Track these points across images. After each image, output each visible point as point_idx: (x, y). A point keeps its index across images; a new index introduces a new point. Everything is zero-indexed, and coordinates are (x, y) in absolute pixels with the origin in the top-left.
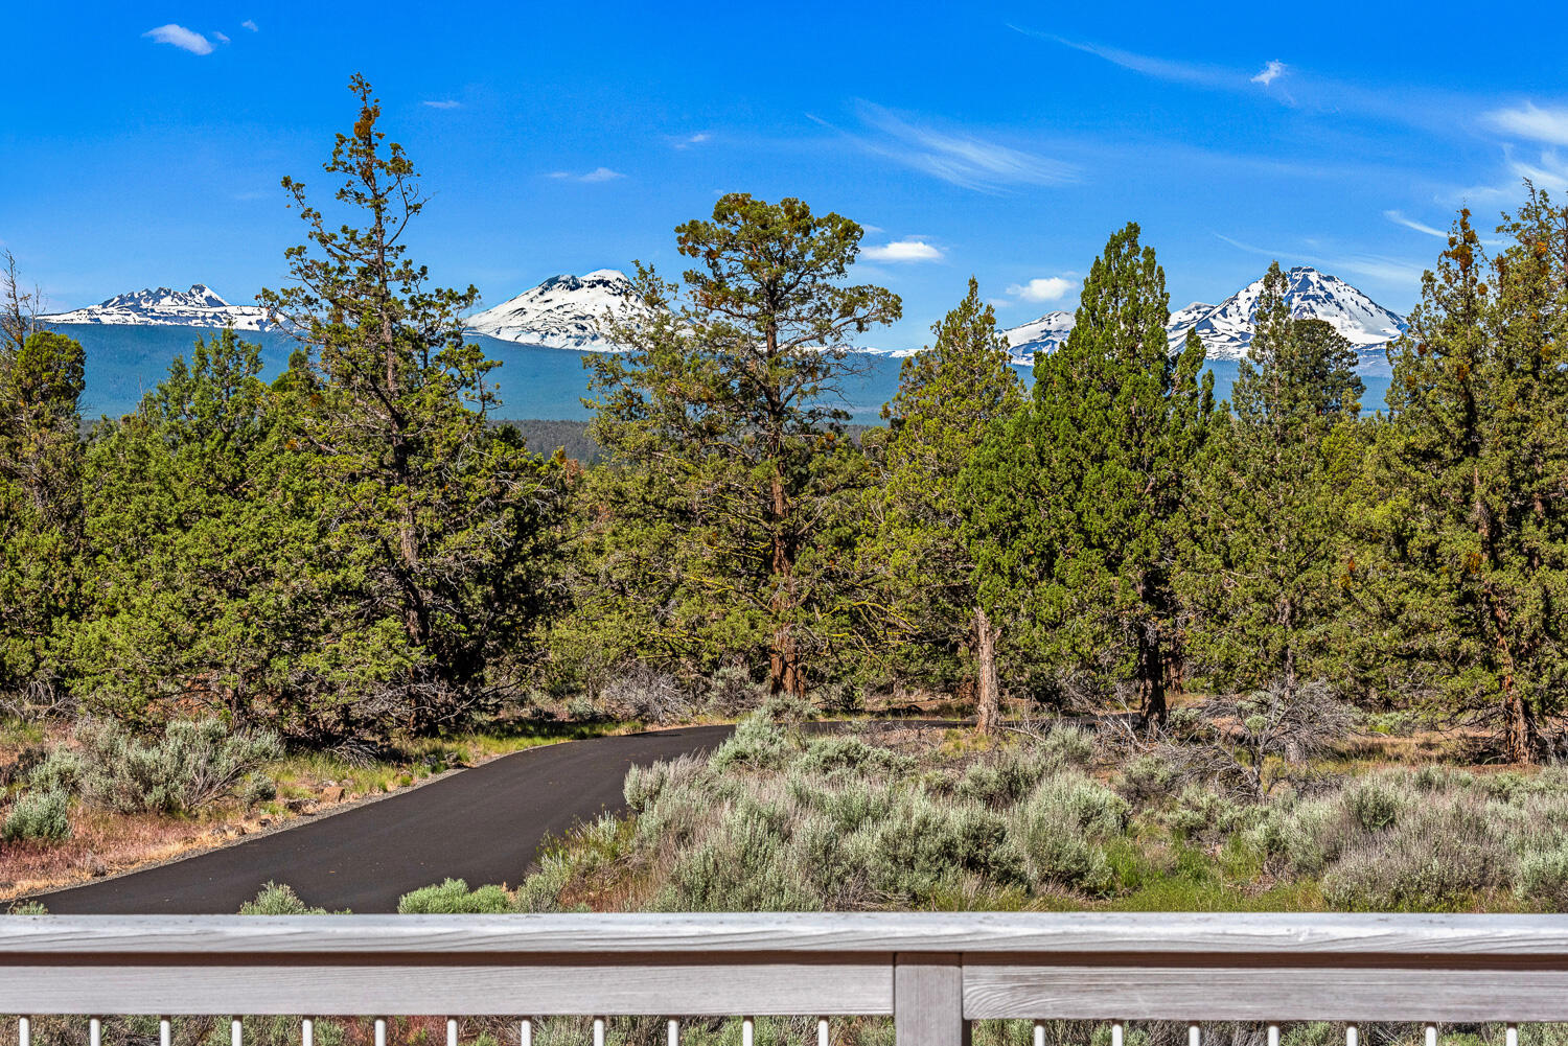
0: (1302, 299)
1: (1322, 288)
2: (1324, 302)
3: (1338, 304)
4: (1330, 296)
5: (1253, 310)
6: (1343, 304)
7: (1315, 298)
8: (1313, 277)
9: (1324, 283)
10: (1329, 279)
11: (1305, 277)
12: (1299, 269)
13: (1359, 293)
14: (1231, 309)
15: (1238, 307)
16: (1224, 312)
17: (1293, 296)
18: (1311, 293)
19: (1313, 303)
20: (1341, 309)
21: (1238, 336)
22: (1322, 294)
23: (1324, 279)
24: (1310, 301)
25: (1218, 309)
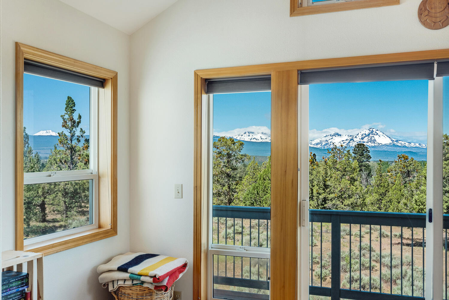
0: (372, 135)
2: (376, 135)
3: (379, 136)
5: (362, 137)
8: (374, 130)
9: (376, 131)
11: (372, 130)
12: (371, 128)
14: (357, 136)
15: (359, 136)
16: (356, 137)
17: (370, 134)
18: (373, 133)
21: (359, 142)
22: (376, 133)
24: (374, 135)
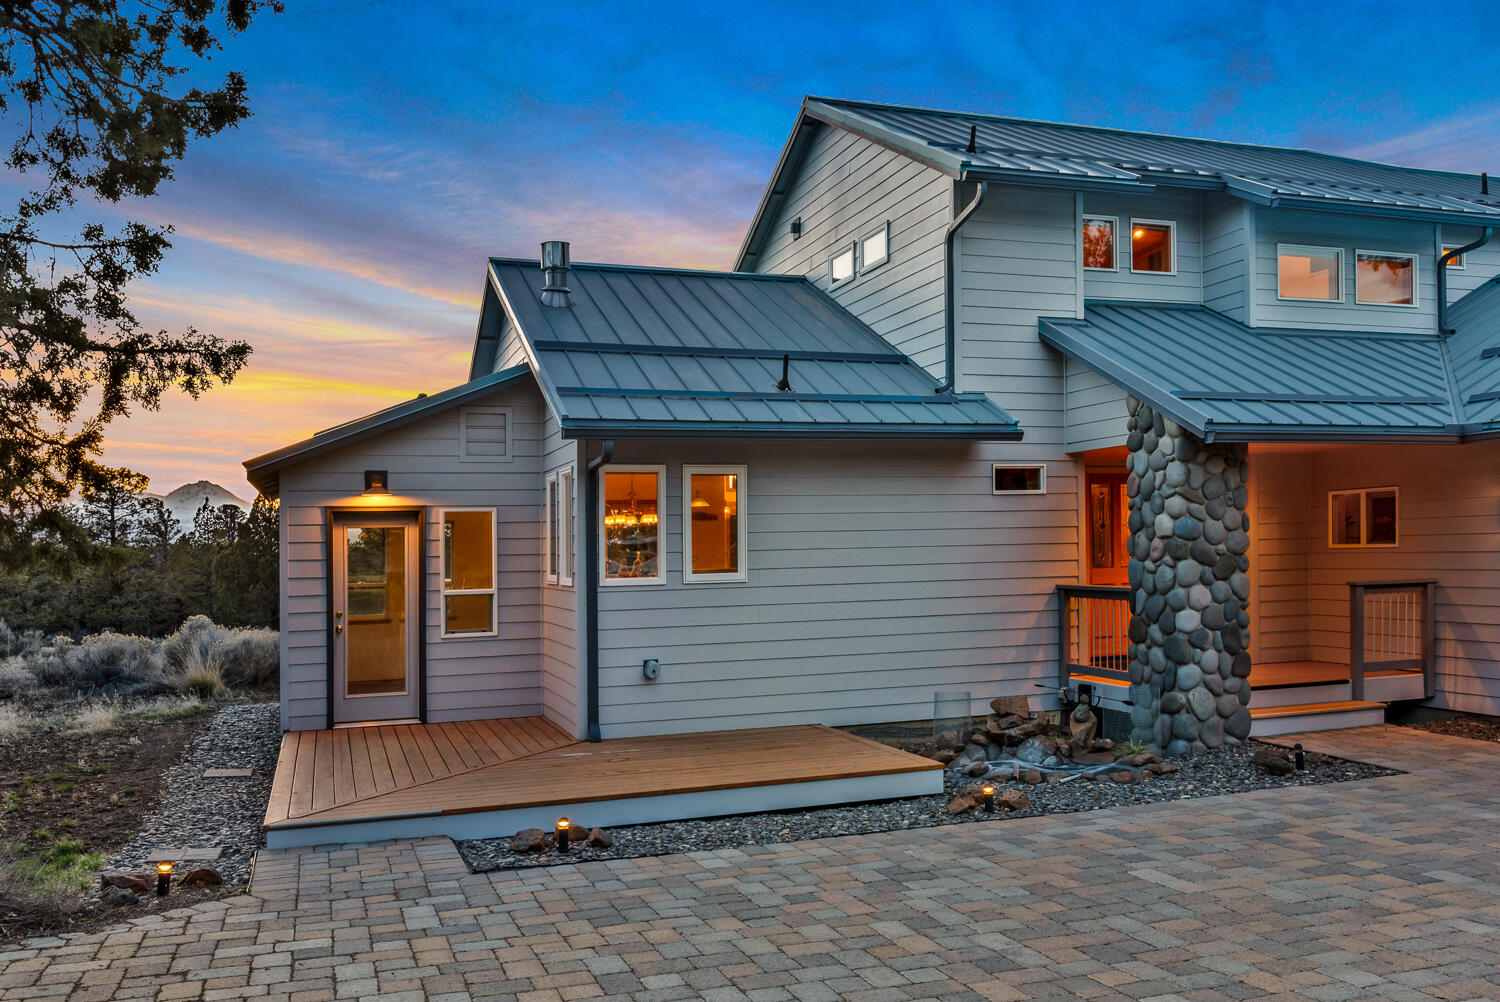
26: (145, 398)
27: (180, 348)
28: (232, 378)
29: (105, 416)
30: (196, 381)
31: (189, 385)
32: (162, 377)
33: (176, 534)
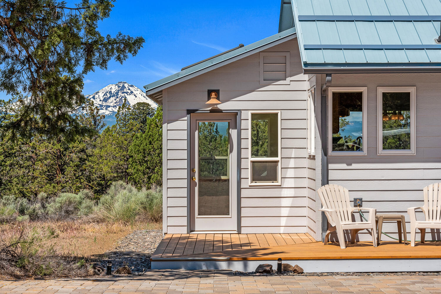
0: (122, 93)
1: (129, 89)
2: (130, 94)
3: (135, 95)
4: (132, 92)
5: (104, 97)
6: (137, 95)
7: (127, 93)
8: (126, 85)
9: (130, 88)
10: (132, 86)
11: (123, 85)
12: (121, 82)
13: (142, 91)
14: (96, 96)
15: (99, 96)
16: (94, 97)
17: (119, 92)
18: (125, 91)
19: (126, 95)
20: (136, 97)
21: (99, 106)
22: (129, 91)
23: (130, 86)
24: (125, 94)
25: (92, 96)
26: (101, 64)
27: (115, 42)
28: (136, 53)
29: (85, 72)
30: (122, 56)
31: (119, 58)
32: (108, 56)
33: (102, 127)
